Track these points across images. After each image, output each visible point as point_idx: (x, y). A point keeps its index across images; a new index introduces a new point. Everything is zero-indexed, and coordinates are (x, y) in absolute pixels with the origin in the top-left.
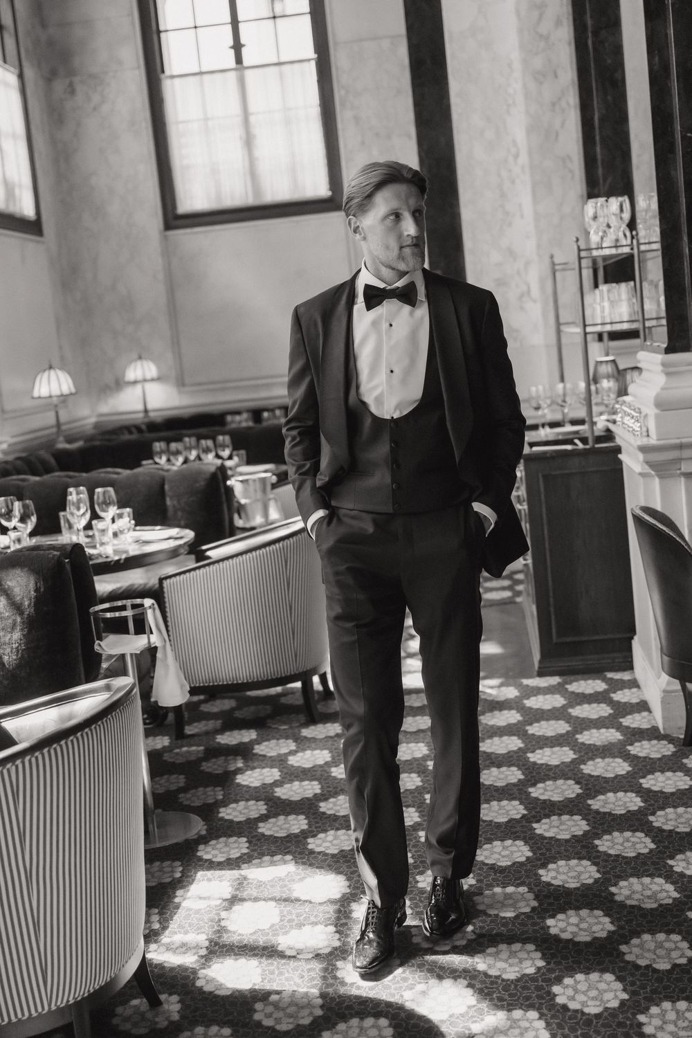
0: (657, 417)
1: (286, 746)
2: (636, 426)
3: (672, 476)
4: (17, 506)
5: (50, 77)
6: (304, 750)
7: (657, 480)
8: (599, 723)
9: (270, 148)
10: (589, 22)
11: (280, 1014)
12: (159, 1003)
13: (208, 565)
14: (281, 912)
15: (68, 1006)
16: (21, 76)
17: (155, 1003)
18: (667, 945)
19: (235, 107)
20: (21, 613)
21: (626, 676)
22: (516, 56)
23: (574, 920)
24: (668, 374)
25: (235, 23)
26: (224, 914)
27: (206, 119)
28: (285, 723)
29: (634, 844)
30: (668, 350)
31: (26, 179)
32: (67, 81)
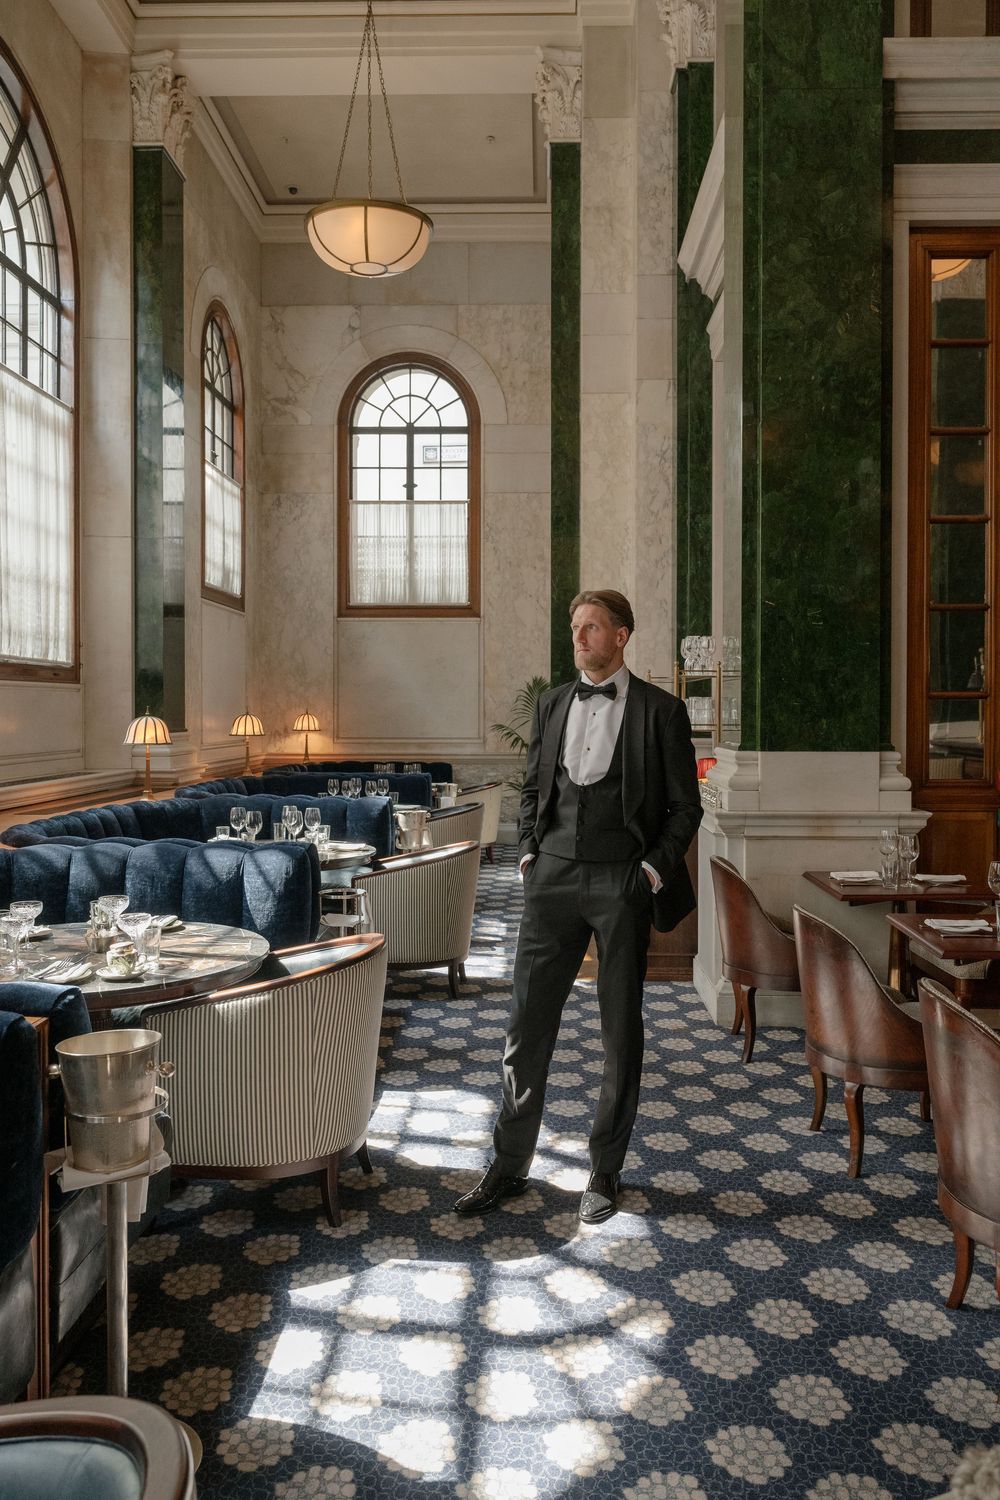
0: (730, 794)
1: (436, 1013)
2: (713, 800)
3: (737, 837)
4: (249, 815)
5: (262, 493)
6: (450, 1017)
7: (726, 839)
8: (670, 1015)
9: (429, 564)
10: (689, 509)
11: (460, 1183)
12: (371, 1171)
13: (383, 873)
14: (450, 1121)
15: (325, 1157)
16: (243, 490)
17: (368, 1170)
18: (729, 1157)
19: (403, 530)
20: (273, 890)
21: (687, 985)
22: (632, 524)
23: (662, 1138)
24: (739, 765)
25: (410, 468)
26: (407, 1120)
27: (380, 537)
28: (432, 997)
29: (701, 1095)
30: (741, 748)
31: (238, 568)
32: (276, 496)
